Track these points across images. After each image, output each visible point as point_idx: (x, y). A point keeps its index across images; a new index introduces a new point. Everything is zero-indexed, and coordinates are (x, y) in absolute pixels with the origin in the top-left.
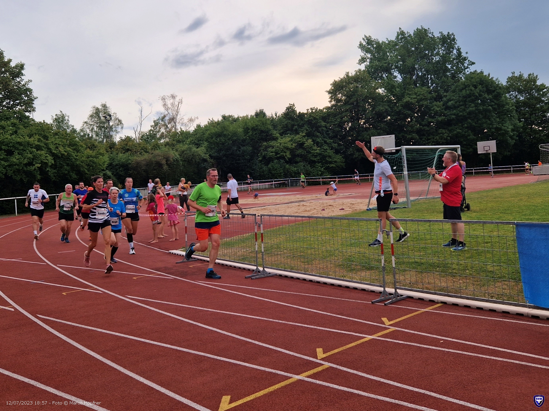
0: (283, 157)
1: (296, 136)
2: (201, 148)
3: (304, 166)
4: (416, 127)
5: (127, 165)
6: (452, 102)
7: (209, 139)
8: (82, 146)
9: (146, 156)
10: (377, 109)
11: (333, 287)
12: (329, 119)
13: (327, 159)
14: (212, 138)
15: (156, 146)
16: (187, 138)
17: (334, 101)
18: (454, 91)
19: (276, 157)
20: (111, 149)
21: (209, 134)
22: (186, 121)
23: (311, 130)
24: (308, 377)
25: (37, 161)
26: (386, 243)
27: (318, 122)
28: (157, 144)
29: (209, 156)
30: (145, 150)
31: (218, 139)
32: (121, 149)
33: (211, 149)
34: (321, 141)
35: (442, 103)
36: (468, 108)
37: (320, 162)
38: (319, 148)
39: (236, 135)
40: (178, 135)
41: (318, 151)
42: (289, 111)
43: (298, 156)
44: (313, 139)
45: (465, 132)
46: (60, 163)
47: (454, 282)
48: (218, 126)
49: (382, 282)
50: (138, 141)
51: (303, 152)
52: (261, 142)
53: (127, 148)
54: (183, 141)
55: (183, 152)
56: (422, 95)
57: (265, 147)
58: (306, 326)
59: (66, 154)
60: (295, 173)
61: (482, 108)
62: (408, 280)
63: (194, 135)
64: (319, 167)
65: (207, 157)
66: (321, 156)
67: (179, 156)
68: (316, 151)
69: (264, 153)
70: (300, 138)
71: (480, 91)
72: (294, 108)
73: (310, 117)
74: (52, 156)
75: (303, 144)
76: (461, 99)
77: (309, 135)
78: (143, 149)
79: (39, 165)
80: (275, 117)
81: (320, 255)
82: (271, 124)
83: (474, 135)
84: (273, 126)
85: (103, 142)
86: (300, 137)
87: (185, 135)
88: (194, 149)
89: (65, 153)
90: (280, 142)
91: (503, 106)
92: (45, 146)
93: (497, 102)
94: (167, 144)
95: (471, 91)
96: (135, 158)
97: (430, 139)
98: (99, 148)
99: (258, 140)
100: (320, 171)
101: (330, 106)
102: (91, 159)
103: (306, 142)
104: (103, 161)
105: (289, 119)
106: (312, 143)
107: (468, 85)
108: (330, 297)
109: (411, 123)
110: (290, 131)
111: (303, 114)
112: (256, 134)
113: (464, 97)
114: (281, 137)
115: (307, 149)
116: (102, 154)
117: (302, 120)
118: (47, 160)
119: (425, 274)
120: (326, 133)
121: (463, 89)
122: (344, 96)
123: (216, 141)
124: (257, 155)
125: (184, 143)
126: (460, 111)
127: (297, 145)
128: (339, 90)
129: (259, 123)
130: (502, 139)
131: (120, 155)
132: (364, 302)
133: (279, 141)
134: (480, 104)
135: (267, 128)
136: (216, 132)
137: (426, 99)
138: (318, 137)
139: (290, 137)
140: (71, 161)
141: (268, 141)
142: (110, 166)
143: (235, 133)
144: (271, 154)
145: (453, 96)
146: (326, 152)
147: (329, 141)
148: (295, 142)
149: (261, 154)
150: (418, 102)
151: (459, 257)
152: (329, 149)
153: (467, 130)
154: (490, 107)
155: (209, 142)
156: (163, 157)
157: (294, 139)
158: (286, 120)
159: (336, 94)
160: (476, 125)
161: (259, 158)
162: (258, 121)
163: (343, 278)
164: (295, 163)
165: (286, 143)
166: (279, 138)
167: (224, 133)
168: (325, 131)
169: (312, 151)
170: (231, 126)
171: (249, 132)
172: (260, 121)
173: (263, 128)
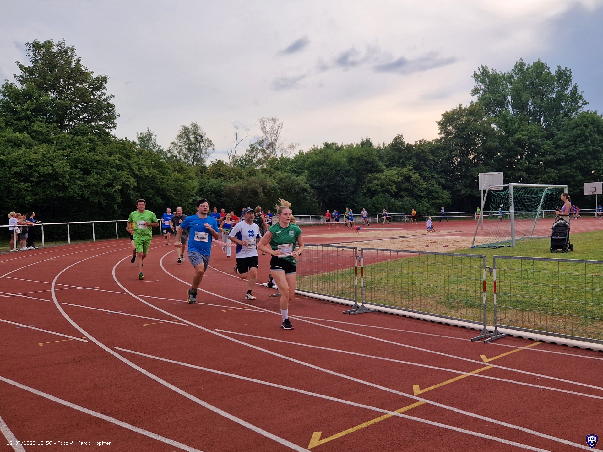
0: (388, 191)
1: (403, 168)
2: (300, 177)
3: (410, 201)
4: (525, 165)
5: (219, 192)
6: (562, 141)
7: (310, 167)
8: (169, 169)
9: (241, 183)
10: (487, 144)
11: (433, 324)
12: (437, 153)
13: (434, 195)
14: (313, 166)
15: (253, 173)
16: (286, 166)
17: (444, 133)
18: (565, 130)
19: (381, 190)
20: (202, 173)
21: (311, 162)
22: (287, 147)
23: (419, 163)
24: (403, 413)
25: (118, 183)
26: (489, 281)
27: (426, 155)
28: (253, 171)
29: (310, 185)
30: (240, 176)
31: (320, 169)
32: (214, 173)
33: (313, 178)
34: (428, 175)
35: (552, 141)
36: (578, 148)
37: (426, 198)
38: (426, 183)
39: (340, 165)
40: (277, 161)
41: (425, 186)
43: (404, 190)
44: (420, 173)
45: (574, 173)
46: (144, 186)
47: (553, 321)
48: (321, 155)
49: (482, 320)
50: (232, 166)
51: (410, 187)
52: (365, 174)
53: (220, 173)
54: (282, 169)
55: (282, 180)
56: (533, 132)
57: (370, 179)
58: (403, 362)
59: (151, 176)
60: (400, 208)
61: (591, 149)
62: (509, 319)
63: (294, 163)
64: (425, 203)
65: (307, 186)
66: (428, 191)
67: (277, 184)
68: (422, 186)
69: (368, 185)
70: (407, 172)
71: (591, 131)
72: (402, 139)
73: (418, 150)
74: (135, 177)
75: (410, 177)
76: (571, 138)
77: (416, 168)
78: (237, 175)
79: (120, 187)
80: (382, 147)
81: (421, 292)
82: (376, 155)
83: (582, 176)
84: (380, 157)
85: (193, 165)
86: (407, 170)
87: (285, 162)
88: (294, 177)
89: (149, 175)
90: (386, 174)
92: (127, 166)
94: (264, 171)
95: (582, 130)
96: (229, 184)
97: (538, 178)
98: (188, 171)
99: (363, 171)
100: (426, 206)
101: (439, 139)
102: (179, 182)
103: (413, 176)
104: (192, 185)
105: (396, 150)
106: (419, 177)
107: (579, 124)
108: (429, 334)
109: (520, 161)
110: (397, 163)
111: (411, 146)
112: (361, 164)
113: (574, 137)
114: (387, 169)
115: (414, 183)
116: (192, 179)
117: (410, 152)
118: (129, 182)
119: (526, 312)
120: (434, 167)
121: (574, 128)
122: (455, 129)
124: (361, 187)
125: (283, 170)
126: (570, 151)
127: (404, 179)
128: (450, 123)
129: (365, 154)
131: (212, 180)
132: (464, 339)
133: (384, 173)
134: (590, 145)
135: (373, 159)
136: (318, 160)
137: (537, 137)
138: (425, 170)
139: (397, 170)
140: (157, 184)
141: (374, 173)
142: (201, 191)
143: (339, 163)
144: (376, 187)
145: (564, 135)
146: (433, 187)
148: (401, 176)
149: (366, 186)
151: (560, 297)
152: (436, 183)
153: (575, 170)
155: (310, 170)
156: (259, 185)
157: (400, 172)
158: (393, 152)
159: (447, 126)
160: (584, 166)
161: (363, 190)
162: (363, 151)
163: (443, 315)
164: (400, 198)
165: (392, 176)
166: (385, 170)
167: (327, 162)
168: (433, 165)
169: (419, 186)
170: (334, 154)
171: (354, 162)
172: (365, 151)
173: (368, 159)
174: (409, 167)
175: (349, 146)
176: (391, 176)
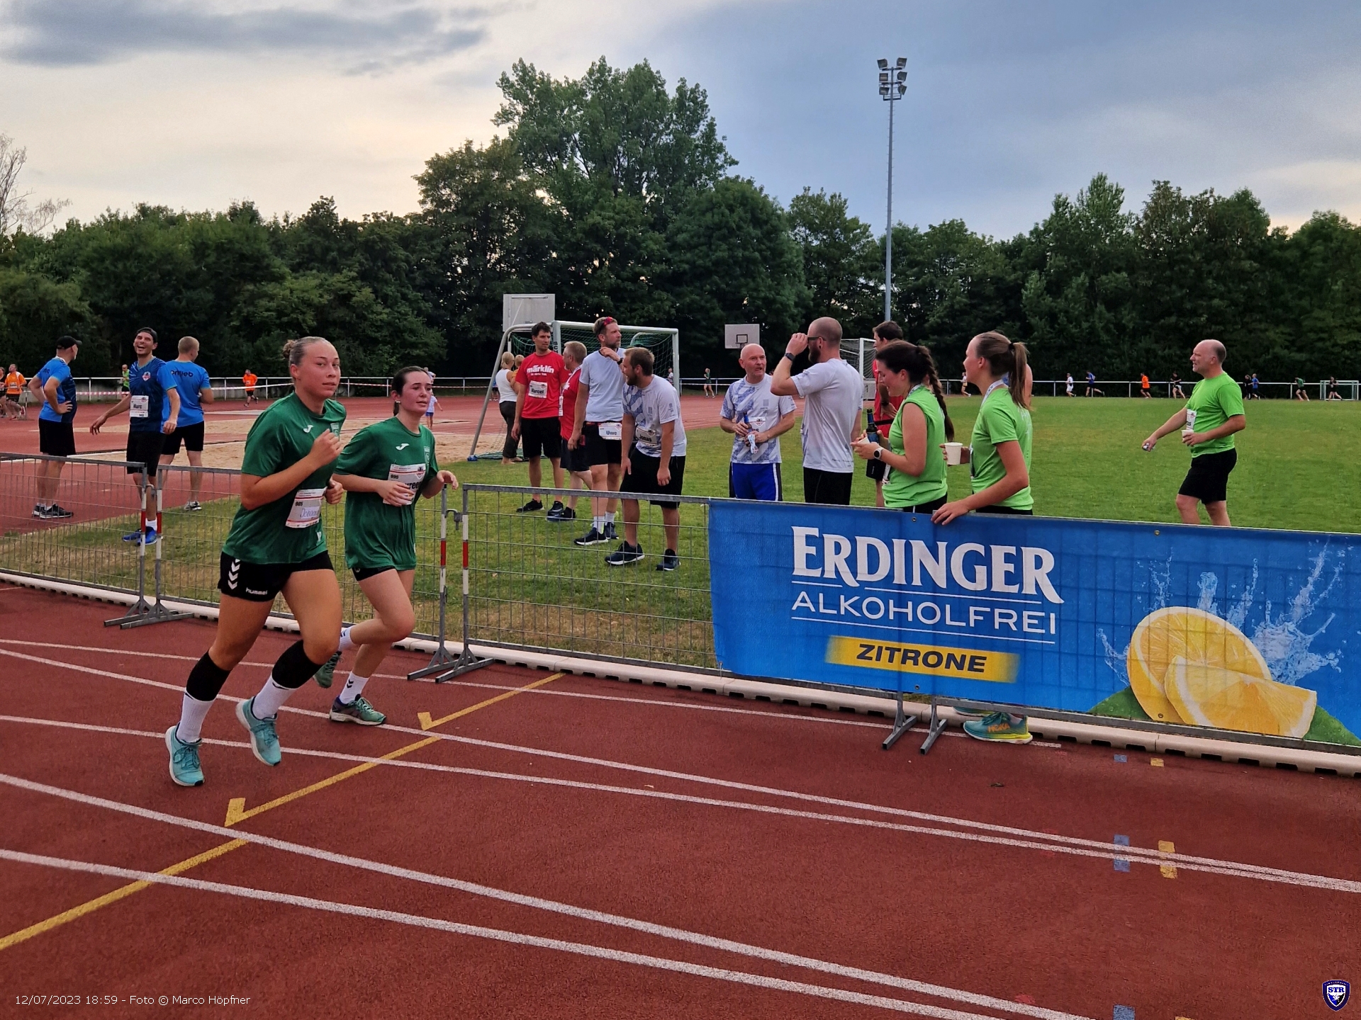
0: (297, 325)
1: (333, 275)
2: (66, 284)
4: (608, 280)
6: (684, 235)
7: (92, 262)
10: (528, 232)
12: (416, 244)
13: (406, 337)
14: (102, 260)
16: (31, 255)
17: (432, 202)
18: (690, 213)
19: (278, 321)
21: (95, 250)
22: (34, 210)
23: (371, 264)
27: (388, 247)
29: (90, 305)
31: (120, 266)
33: (99, 288)
34: (393, 292)
35: (664, 235)
36: (716, 251)
37: (389, 343)
38: (387, 310)
39: (172, 259)
41: (385, 316)
42: (317, 213)
43: (336, 323)
44: (373, 287)
45: (707, 302)
48: (125, 233)
51: (351, 317)
52: (239, 283)
54: (18, 263)
55: (13, 290)
56: (626, 213)
57: (251, 295)
61: (741, 255)
64: (386, 355)
65: (83, 307)
66: (391, 329)
68: (379, 317)
70: (343, 283)
71: (741, 218)
72: (333, 207)
73: (370, 235)
75: (349, 296)
76: (702, 230)
77: (365, 276)
80: (282, 223)
82: (269, 240)
83: (723, 309)
84: (277, 246)
86: (344, 280)
87: (29, 245)
88: (48, 285)
90: (291, 286)
91: (781, 254)
93: (772, 245)
95: (723, 216)
97: (636, 310)
99: (232, 276)
100: (387, 363)
101: (421, 213)
103: (357, 294)
105: (318, 232)
106: (373, 296)
107: (718, 203)
109: (599, 272)
110: (318, 263)
111: (355, 225)
112: (228, 262)
113: (708, 228)
114: (293, 275)
115: (358, 311)
117: (351, 239)
120: (406, 275)
121: (707, 210)
122: (457, 194)
123: (112, 268)
124: (229, 313)
125: (21, 266)
126: (699, 257)
127: (335, 298)
128: (444, 180)
129: (238, 236)
130: (775, 321)
133: (287, 284)
134: (738, 246)
135: (259, 250)
136: (115, 246)
137: (632, 223)
138: (386, 282)
139: (318, 277)
141: (260, 282)
143: (169, 254)
144: (266, 314)
145: (689, 223)
146: (406, 319)
147: (412, 294)
148: (328, 291)
149: (240, 312)
150: (616, 227)
152: (413, 313)
153: (709, 297)
154: (757, 254)
155: (92, 270)
157: (327, 283)
159: (438, 187)
160: (727, 289)
161: (232, 321)
162: (235, 230)
165: (307, 291)
166: (290, 278)
167: (139, 251)
168: (404, 271)
169: (371, 316)
170: (159, 233)
171: (209, 255)
172: (240, 230)
173: (247, 250)
174: (349, 273)
175: (200, 216)
176: (303, 291)
